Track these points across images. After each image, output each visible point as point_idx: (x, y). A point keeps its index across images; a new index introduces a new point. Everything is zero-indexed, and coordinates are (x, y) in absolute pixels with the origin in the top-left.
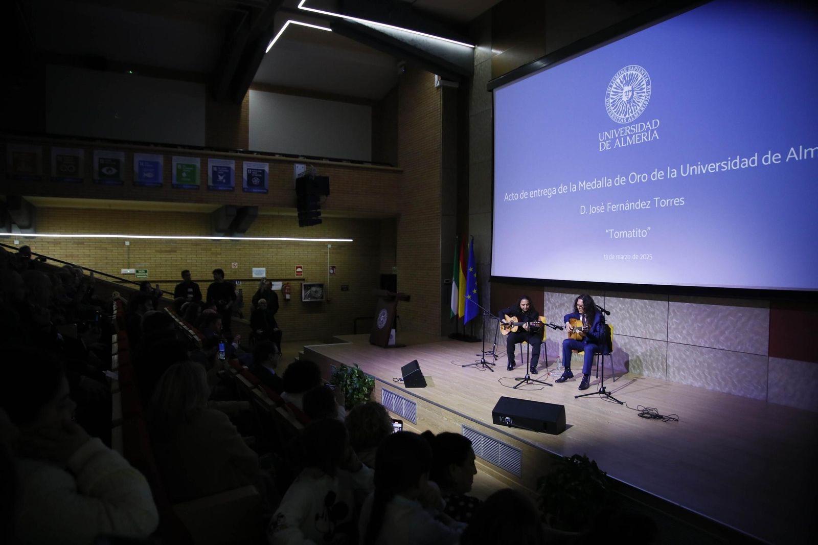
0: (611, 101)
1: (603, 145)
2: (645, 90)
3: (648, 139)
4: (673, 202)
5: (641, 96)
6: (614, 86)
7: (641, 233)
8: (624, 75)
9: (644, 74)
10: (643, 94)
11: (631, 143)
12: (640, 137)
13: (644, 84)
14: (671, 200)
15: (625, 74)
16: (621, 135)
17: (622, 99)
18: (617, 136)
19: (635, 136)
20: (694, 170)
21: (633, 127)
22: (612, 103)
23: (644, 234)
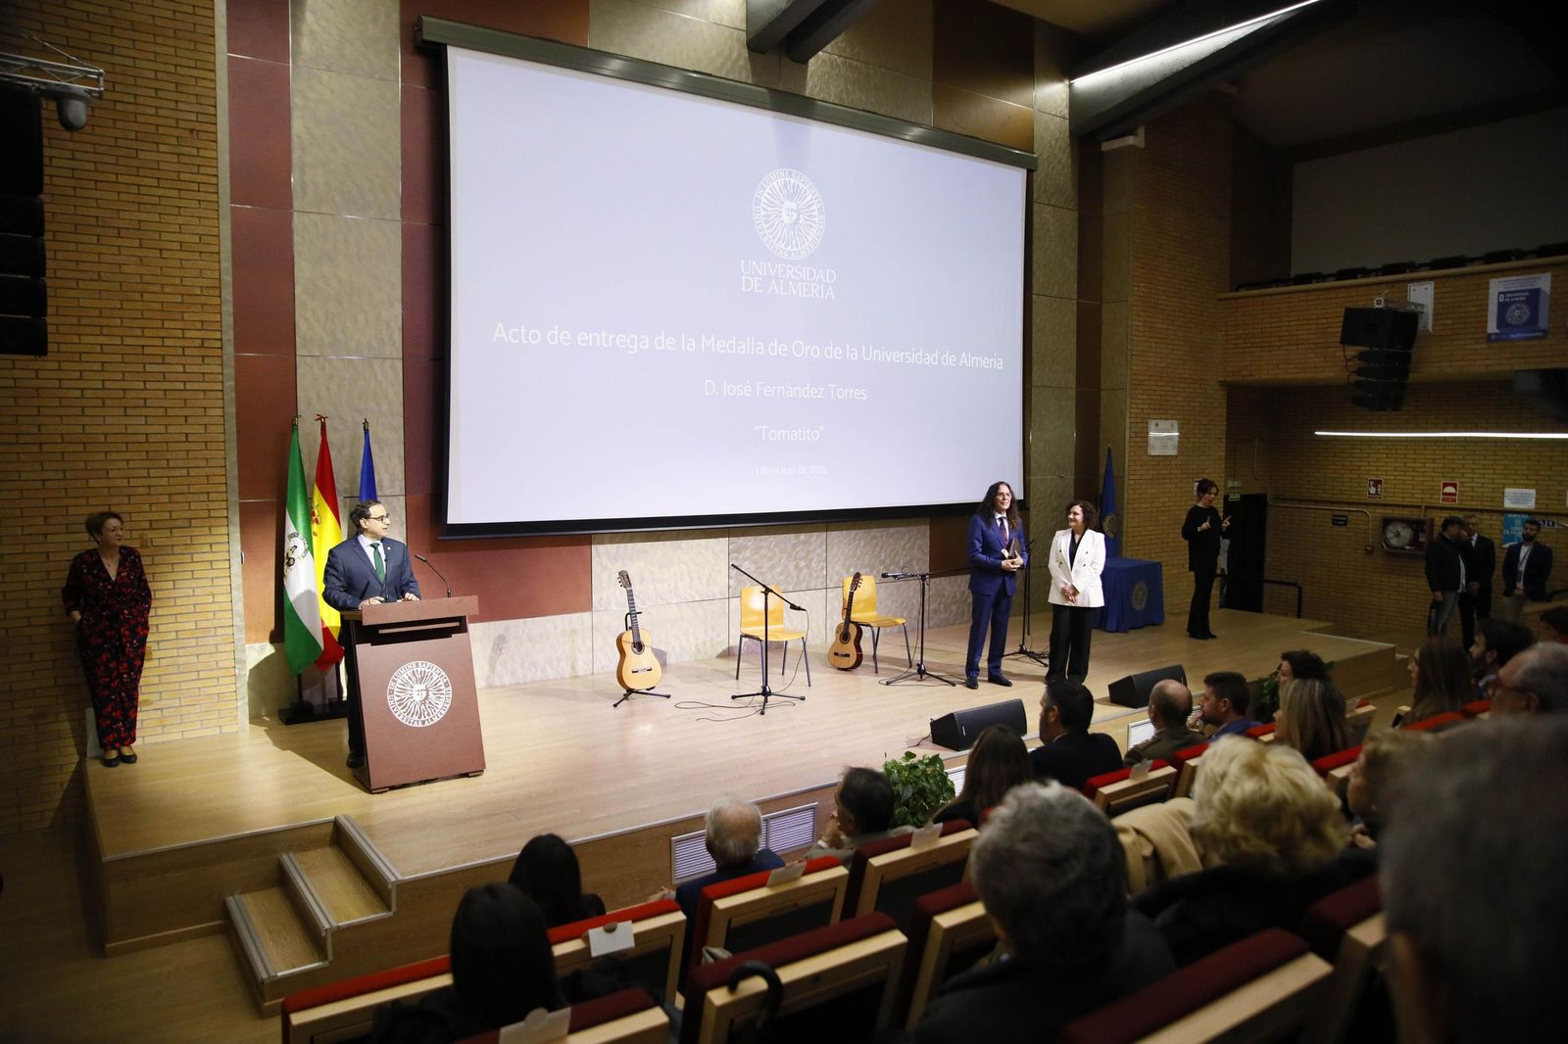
0: (763, 213)
1: (748, 282)
2: (816, 220)
3: (820, 295)
4: (853, 393)
5: (811, 227)
6: (768, 190)
7: (810, 434)
8: (785, 181)
9: (814, 195)
10: (814, 225)
11: (795, 293)
12: (810, 289)
13: (815, 210)
14: (851, 391)
15: (787, 179)
16: (780, 276)
17: (780, 217)
18: (773, 274)
19: (802, 285)
20: (877, 354)
21: (799, 269)
22: (764, 216)
23: (815, 434)
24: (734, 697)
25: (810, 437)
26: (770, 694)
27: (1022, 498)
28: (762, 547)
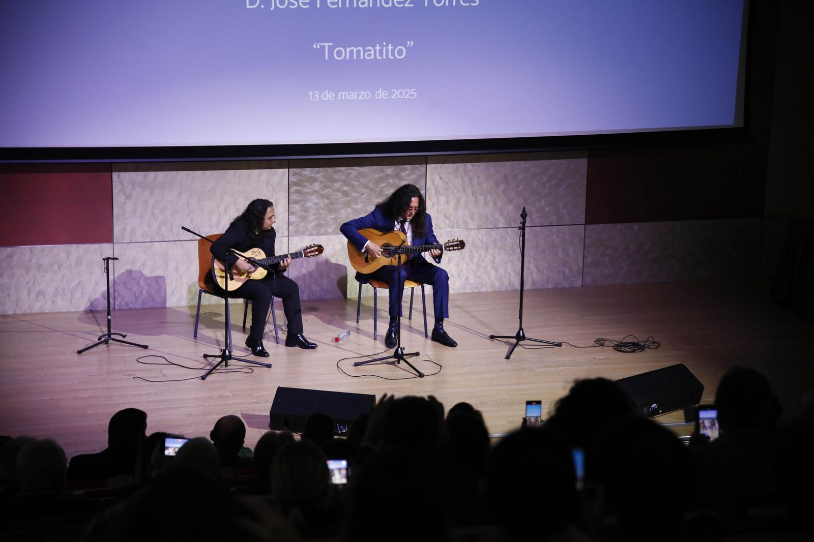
7: (393, 51)
23: (400, 53)
24: (206, 356)
25: (393, 54)
26: (230, 357)
27: (741, 124)
28: (336, 181)
